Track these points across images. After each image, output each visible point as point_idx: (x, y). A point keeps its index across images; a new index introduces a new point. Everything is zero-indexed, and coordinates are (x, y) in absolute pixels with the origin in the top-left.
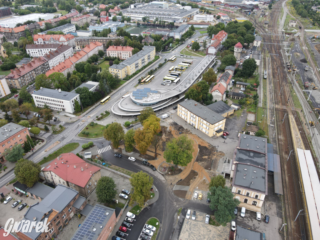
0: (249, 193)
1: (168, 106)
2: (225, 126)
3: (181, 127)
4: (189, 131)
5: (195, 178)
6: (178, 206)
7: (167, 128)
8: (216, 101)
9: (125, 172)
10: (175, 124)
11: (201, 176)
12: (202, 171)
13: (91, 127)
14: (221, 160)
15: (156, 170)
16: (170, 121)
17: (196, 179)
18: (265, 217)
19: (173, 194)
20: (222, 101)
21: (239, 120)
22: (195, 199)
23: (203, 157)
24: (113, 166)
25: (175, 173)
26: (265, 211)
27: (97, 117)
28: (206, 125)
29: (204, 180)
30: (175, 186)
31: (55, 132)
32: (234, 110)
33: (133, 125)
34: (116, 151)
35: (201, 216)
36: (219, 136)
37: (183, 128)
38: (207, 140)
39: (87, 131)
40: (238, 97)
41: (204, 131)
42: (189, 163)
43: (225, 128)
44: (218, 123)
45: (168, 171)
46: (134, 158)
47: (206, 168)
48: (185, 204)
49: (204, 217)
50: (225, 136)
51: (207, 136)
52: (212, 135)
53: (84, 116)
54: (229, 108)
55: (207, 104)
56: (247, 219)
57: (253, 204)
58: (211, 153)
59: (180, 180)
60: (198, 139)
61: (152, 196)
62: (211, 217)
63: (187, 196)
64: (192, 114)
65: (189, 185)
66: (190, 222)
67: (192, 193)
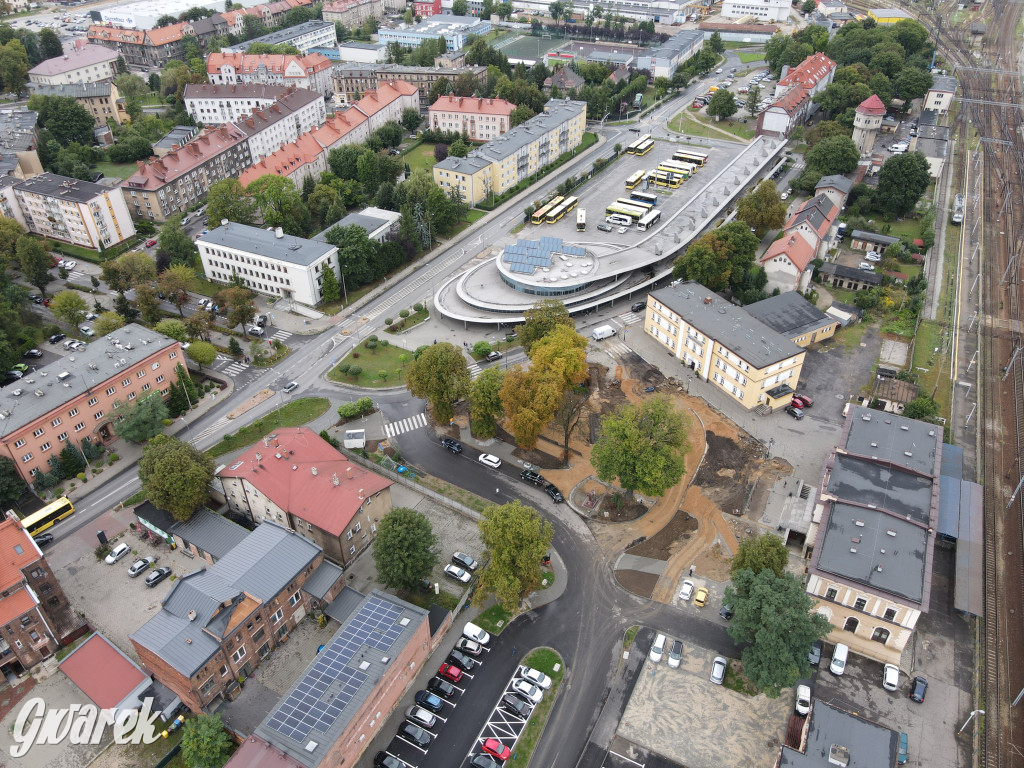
0: (865, 601)
1: (617, 301)
2: (802, 375)
3: (654, 372)
4: (680, 385)
5: (687, 537)
6: (625, 620)
7: (608, 370)
8: (776, 292)
9: (465, 499)
10: (634, 360)
11: (706, 531)
12: (711, 515)
13: (367, 353)
14: (777, 487)
15: (563, 500)
16: (620, 348)
17: (691, 541)
18: (914, 684)
19: (612, 581)
20: (799, 292)
21: (852, 361)
22: (682, 602)
23: (718, 473)
24: (430, 478)
25: (623, 514)
26: (913, 664)
27: (388, 322)
28: (737, 368)
29: (718, 546)
30: (622, 556)
31: (260, 362)
32: (836, 324)
33: (500, 354)
34: (441, 431)
35: (698, 657)
36: (778, 409)
37: (660, 374)
38: (738, 420)
39: (355, 365)
40: (854, 283)
41: (728, 387)
42: (672, 488)
43: (799, 383)
44: (777, 366)
45: (601, 507)
46: (495, 459)
47: (728, 508)
48: (650, 615)
49: (707, 662)
50: (797, 411)
51: (737, 406)
52: (756, 404)
53: (348, 317)
54: (821, 315)
55: (747, 301)
56: (851, 682)
57: (875, 638)
58: (746, 462)
59: (638, 538)
60: (707, 413)
61: (545, 582)
62: (732, 665)
63: (656, 590)
64: (693, 332)
65: (665, 557)
66: (661, 674)
67: (675, 585)
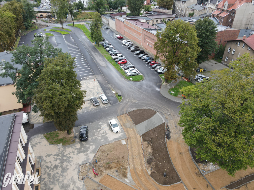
5: (149, 162)
6: (127, 100)
19: (152, 108)
29: (125, 175)
30: (163, 120)
48: (121, 107)
63: (129, 118)
65: (145, 137)
66: (95, 95)
67: (123, 127)
